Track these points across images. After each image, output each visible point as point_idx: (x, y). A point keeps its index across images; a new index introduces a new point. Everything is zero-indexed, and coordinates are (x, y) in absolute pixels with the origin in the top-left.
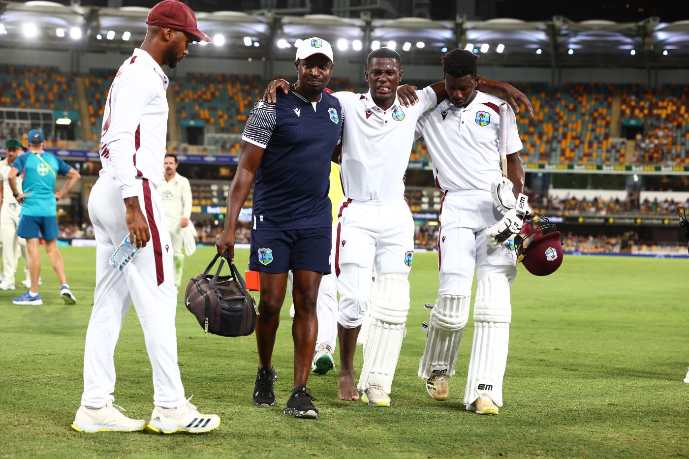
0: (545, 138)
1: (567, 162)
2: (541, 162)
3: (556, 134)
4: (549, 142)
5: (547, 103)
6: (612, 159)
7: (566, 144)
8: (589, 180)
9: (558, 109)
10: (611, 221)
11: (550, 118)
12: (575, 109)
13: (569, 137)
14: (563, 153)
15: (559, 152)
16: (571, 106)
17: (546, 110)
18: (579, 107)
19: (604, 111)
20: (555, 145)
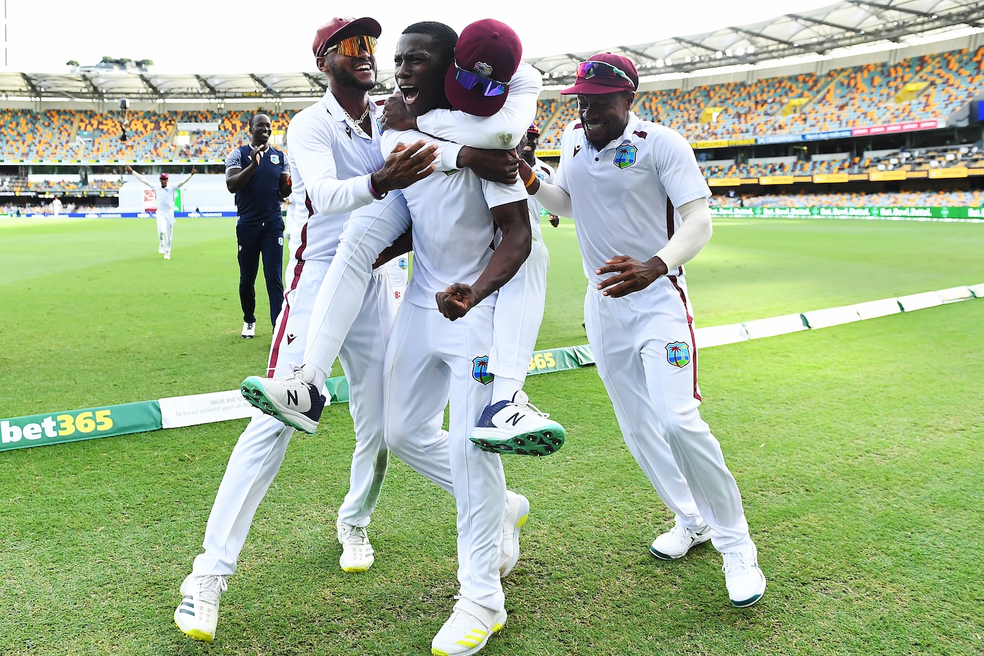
0: (26, 144)
1: (39, 159)
2: (22, 159)
3: (34, 141)
4: (29, 146)
5: (31, 121)
6: (69, 156)
7: (41, 147)
8: (56, 170)
9: (37, 125)
10: (67, 194)
11: (32, 131)
12: (49, 125)
13: (42, 142)
14: (37, 152)
15: (35, 152)
16: (46, 124)
17: (30, 126)
18: (52, 124)
19: (67, 126)
20: (32, 147)
